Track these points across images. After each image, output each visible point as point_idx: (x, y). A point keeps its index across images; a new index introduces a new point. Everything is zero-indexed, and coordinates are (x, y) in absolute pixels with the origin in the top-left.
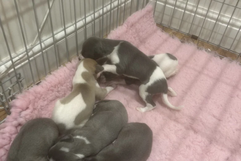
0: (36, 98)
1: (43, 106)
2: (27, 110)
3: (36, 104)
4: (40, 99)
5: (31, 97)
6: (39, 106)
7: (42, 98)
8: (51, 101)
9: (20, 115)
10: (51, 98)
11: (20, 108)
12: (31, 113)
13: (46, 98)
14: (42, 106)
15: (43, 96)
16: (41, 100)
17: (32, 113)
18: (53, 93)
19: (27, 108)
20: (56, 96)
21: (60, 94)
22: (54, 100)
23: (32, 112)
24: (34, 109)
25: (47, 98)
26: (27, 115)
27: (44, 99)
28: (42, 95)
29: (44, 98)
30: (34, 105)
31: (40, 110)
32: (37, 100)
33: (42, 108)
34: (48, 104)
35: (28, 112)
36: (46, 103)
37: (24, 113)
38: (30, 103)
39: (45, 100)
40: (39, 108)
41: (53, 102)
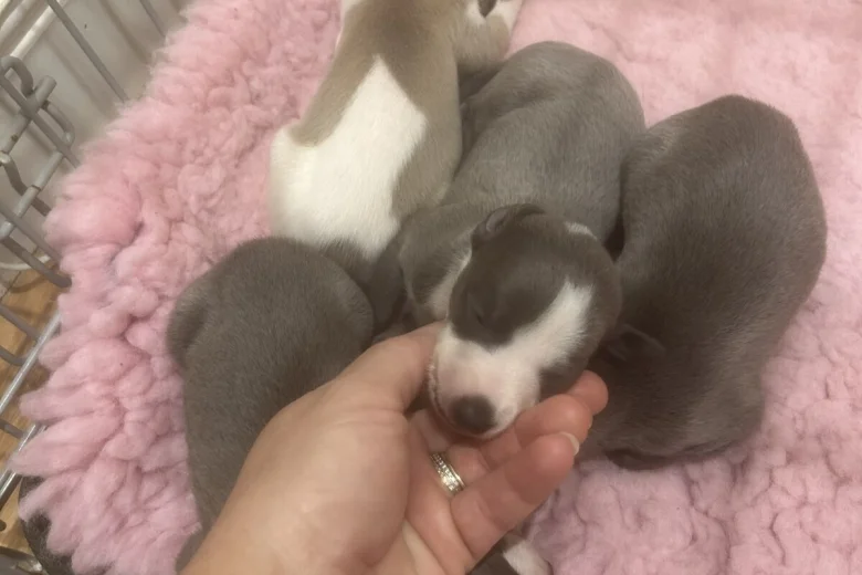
0: (157, 165)
1: (212, 196)
2: (137, 241)
3: (169, 193)
4: (179, 165)
5: (135, 169)
6: (192, 199)
7: (187, 155)
8: (241, 155)
9: (114, 272)
10: (233, 144)
11: (99, 242)
12: (162, 247)
13: (209, 153)
14: (204, 198)
15: (192, 145)
16: (188, 168)
17: (167, 244)
18: (235, 116)
19: (138, 229)
20: (257, 127)
21: (268, 108)
22: (252, 147)
23: (167, 241)
24: (175, 222)
25: (217, 149)
26: (144, 262)
27: (199, 160)
28: (181, 143)
29: (197, 153)
30: (162, 202)
31: (204, 216)
32: (167, 172)
33: (212, 203)
34: (229, 180)
35: (146, 244)
36: (217, 173)
37: (127, 257)
38: (138, 198)
39: (208, 164)
40: (193, 208)
41: (252, 157)
